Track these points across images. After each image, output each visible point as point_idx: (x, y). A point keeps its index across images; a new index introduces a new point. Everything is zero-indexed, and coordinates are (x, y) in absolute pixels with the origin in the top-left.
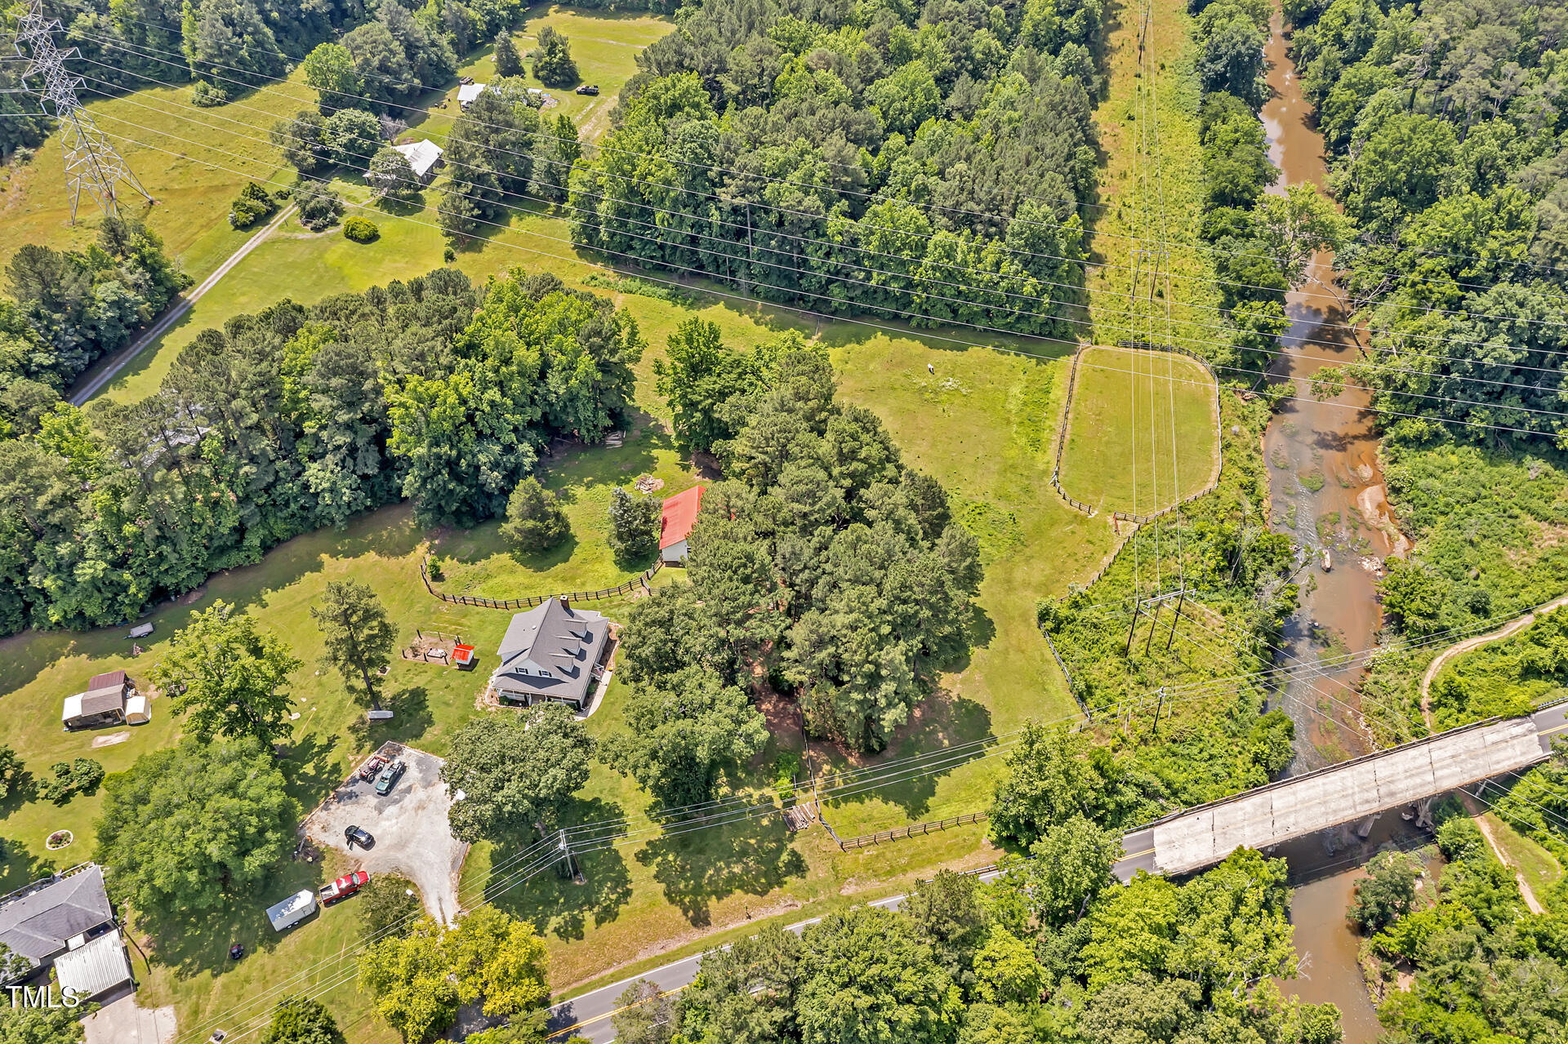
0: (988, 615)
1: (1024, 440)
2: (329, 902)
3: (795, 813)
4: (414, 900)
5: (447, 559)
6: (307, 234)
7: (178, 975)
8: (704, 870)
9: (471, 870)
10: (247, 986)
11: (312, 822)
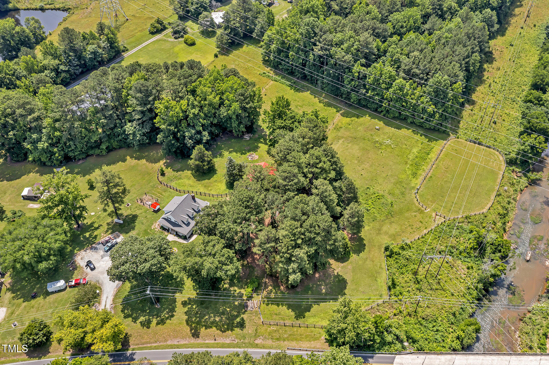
0: (365, 242)
1: (410, 172)
2: (71, 287)
3: (250, 303)
4: (98, 295)
5: (169, 168)
6: (172, 39)
7: (13, 297)
8: (205, 316)
9: (122, 290)
10: (32, 309)
11: (79, 255)
